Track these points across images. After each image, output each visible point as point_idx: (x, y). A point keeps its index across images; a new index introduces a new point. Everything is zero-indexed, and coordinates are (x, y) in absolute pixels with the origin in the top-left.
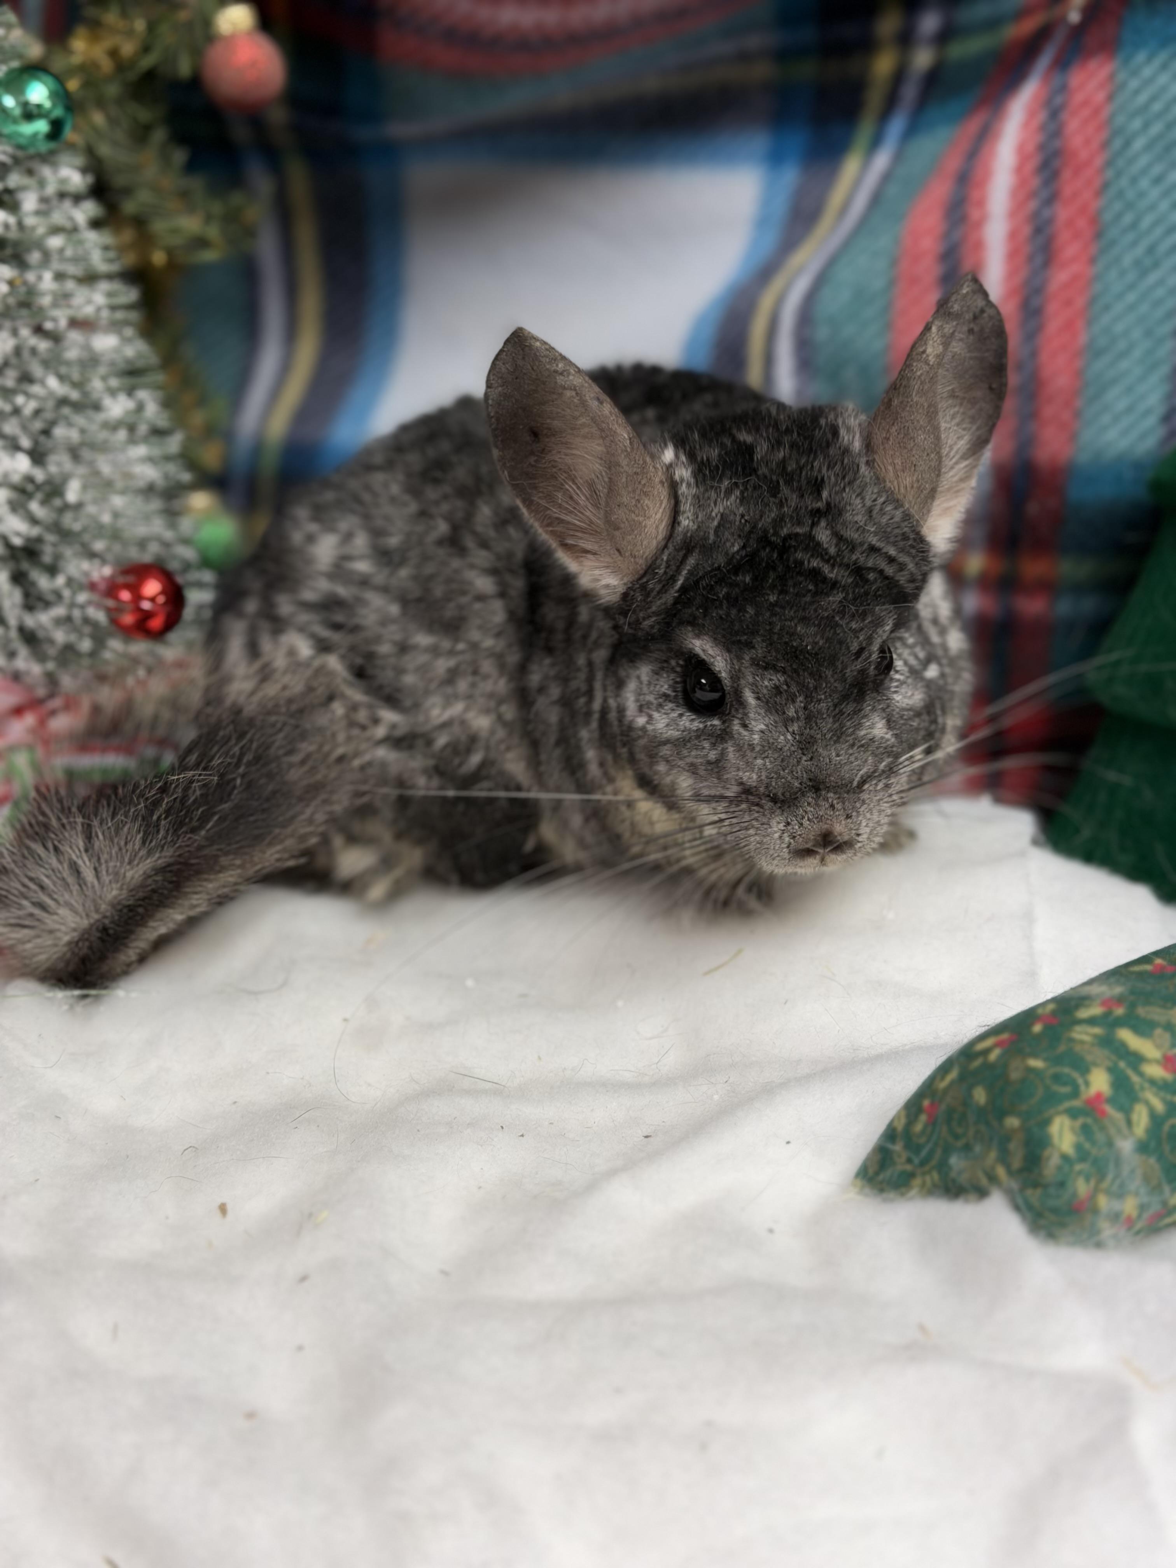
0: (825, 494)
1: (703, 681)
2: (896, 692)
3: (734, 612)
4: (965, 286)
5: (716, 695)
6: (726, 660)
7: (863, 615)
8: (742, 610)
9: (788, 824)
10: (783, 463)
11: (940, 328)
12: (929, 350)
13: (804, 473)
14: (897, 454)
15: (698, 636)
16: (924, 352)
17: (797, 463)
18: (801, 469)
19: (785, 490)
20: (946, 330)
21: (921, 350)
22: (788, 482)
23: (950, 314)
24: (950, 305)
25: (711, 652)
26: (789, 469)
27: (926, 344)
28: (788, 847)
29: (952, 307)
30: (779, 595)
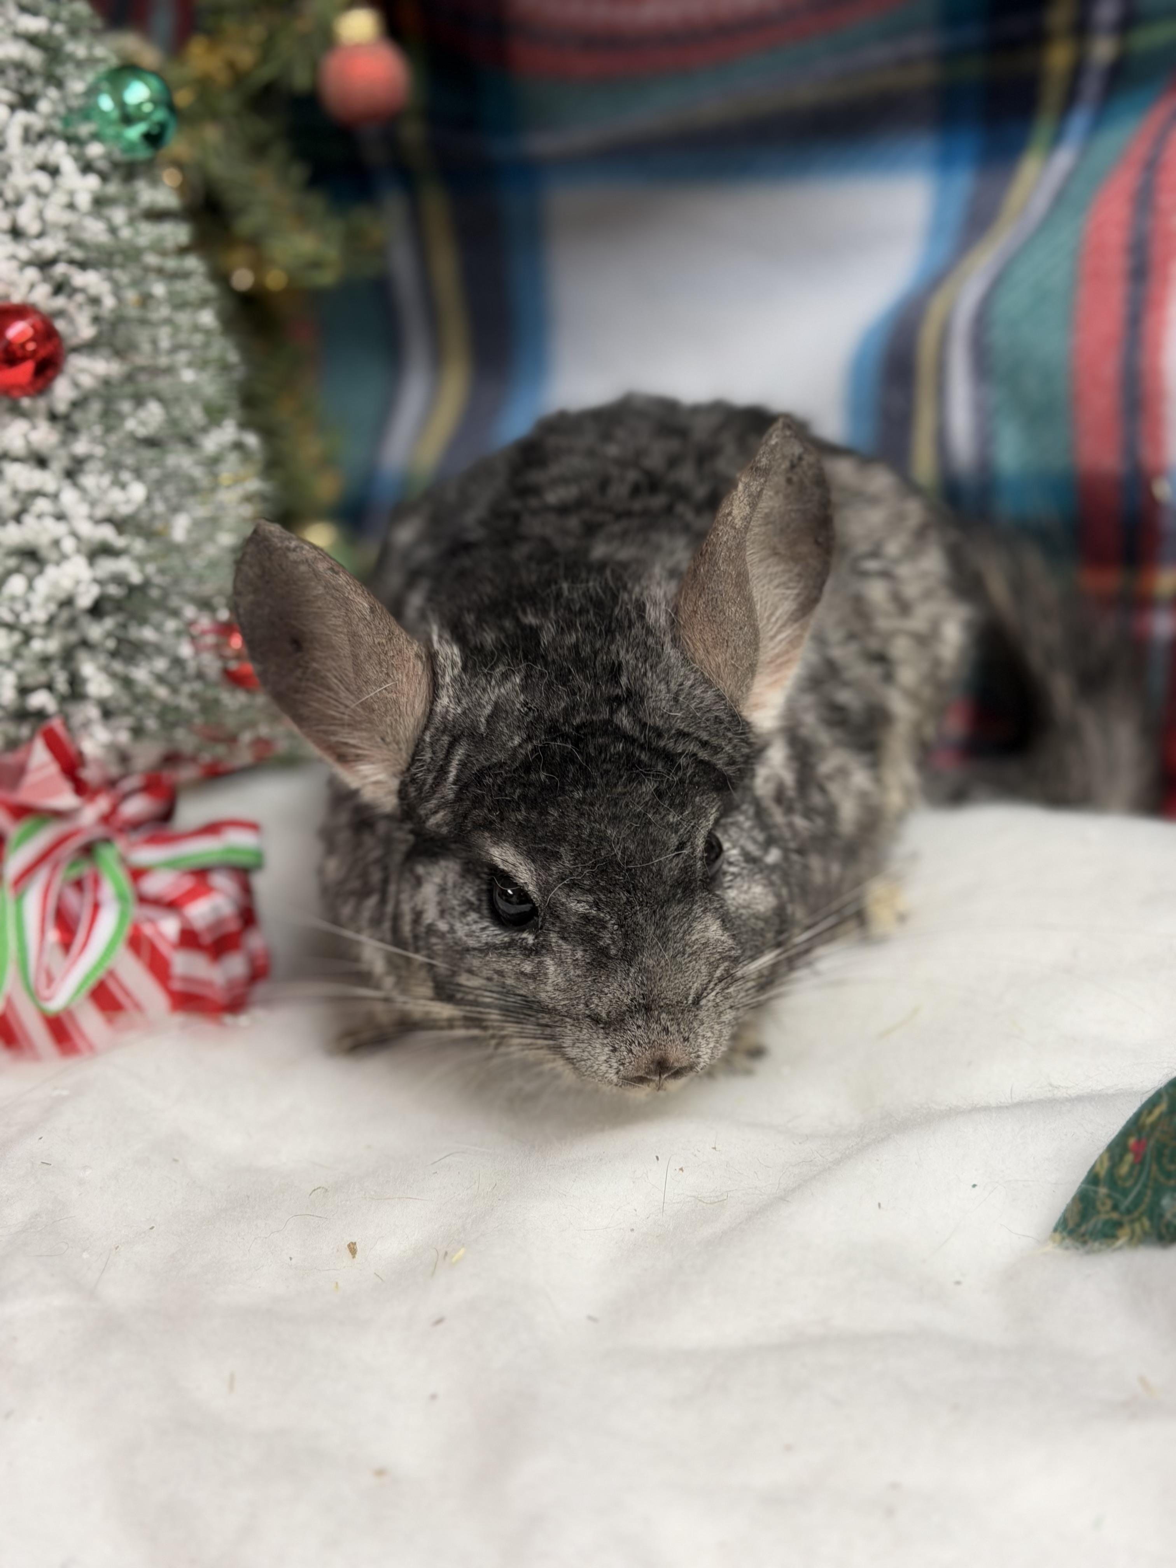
0: (624, 680)
1: (510, 892)
2: (730, 887)
3: (534, 815)
4: (774, 436)
5: (526, 907)
6: (530, 870)
7: (683, 806)
8: (544, 812)
9: (614, 1050)
10: (576, 647)
11: (747, 486)
12: (735, 512)
13: (599, 658)
14: (707, 629)
15: (496, 844)
16: (730, 514)
17: (593, 646)
18: (596, 653)
19: (578, 680)
20: (753, 489)
21: (727, 511)
22: (581, 670)
23: (757, 469)
24: (757, 458)
25: (511, 859)
26: (583, 654)
27: (732, 505)
28: (617, 1073)
29: (759, 461)
30: (584, 791)
